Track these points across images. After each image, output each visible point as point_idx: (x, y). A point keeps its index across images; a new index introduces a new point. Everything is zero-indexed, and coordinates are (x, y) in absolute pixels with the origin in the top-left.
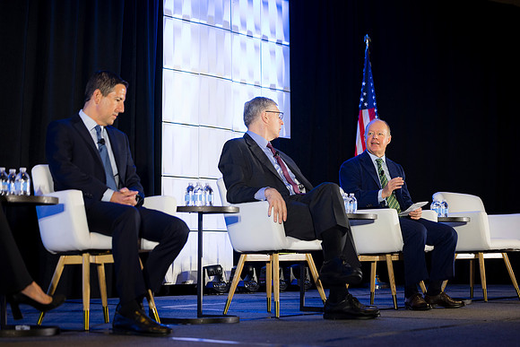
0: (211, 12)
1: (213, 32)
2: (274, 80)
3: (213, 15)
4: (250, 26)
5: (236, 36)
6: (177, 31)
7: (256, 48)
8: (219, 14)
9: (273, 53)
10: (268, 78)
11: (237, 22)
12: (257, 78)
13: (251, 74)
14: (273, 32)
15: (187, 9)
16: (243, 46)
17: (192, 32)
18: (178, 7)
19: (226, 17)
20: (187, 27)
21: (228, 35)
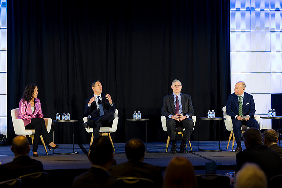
0: (258, 25)
1: (258, 34)
5: (273, 34)
6: (238, 36)
8: (263, 25)
11: (273, 26)
15: (243, 26)
16: (278, 36)
17: (247, 35)
18: (238, 26)
19: (267, 25)
20: (243, 34)
21: (268, 34)
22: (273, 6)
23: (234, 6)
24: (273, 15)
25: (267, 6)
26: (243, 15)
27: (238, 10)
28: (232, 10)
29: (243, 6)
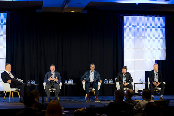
0: (138, 35)
1: (138, 39)
2: (160, 47)
3: (139, 35)
4: (151, 36)
5: (146, 39)
6: (128, 41)
7: (154, 41)
8: (141, 35)
9: (159, 41)
10: (157, 47)
11: (146, 35)
12: (154, 47)
13: (151, 47)
14: (159, 36)
15: (130, 35)
16: (149, 41)
17: (132, 40)
18: (128, 35)
19: (143, 35)
20: (130, 40)
21: (144, 39)
22: (146, 25)
23: (126, 25)
24: (146, 30)
25: (143, 25)
26: (130, 29)
27: (128, 27)
28: (125, 27)
29: (130, 25)
